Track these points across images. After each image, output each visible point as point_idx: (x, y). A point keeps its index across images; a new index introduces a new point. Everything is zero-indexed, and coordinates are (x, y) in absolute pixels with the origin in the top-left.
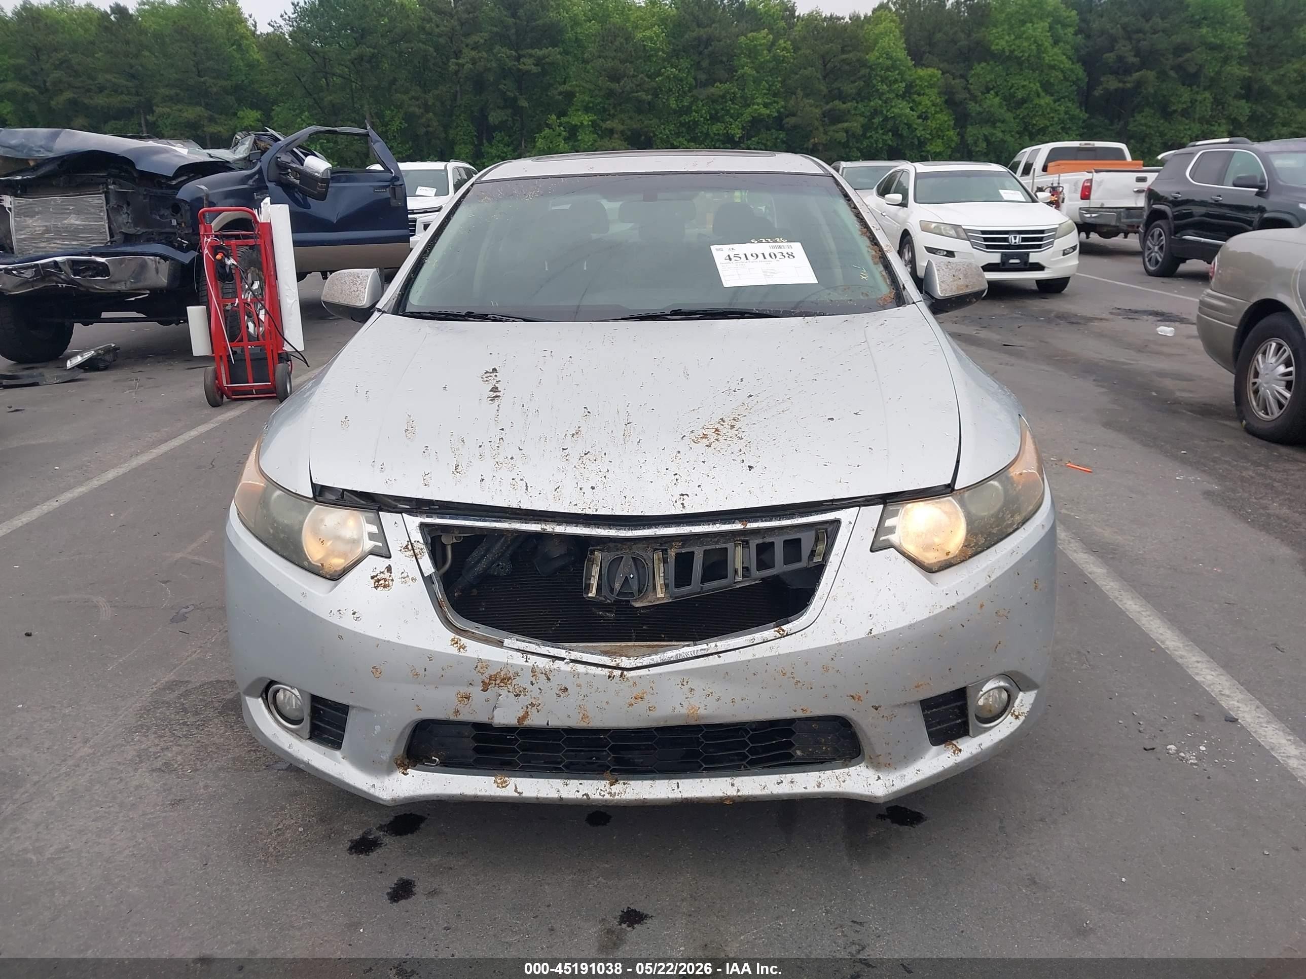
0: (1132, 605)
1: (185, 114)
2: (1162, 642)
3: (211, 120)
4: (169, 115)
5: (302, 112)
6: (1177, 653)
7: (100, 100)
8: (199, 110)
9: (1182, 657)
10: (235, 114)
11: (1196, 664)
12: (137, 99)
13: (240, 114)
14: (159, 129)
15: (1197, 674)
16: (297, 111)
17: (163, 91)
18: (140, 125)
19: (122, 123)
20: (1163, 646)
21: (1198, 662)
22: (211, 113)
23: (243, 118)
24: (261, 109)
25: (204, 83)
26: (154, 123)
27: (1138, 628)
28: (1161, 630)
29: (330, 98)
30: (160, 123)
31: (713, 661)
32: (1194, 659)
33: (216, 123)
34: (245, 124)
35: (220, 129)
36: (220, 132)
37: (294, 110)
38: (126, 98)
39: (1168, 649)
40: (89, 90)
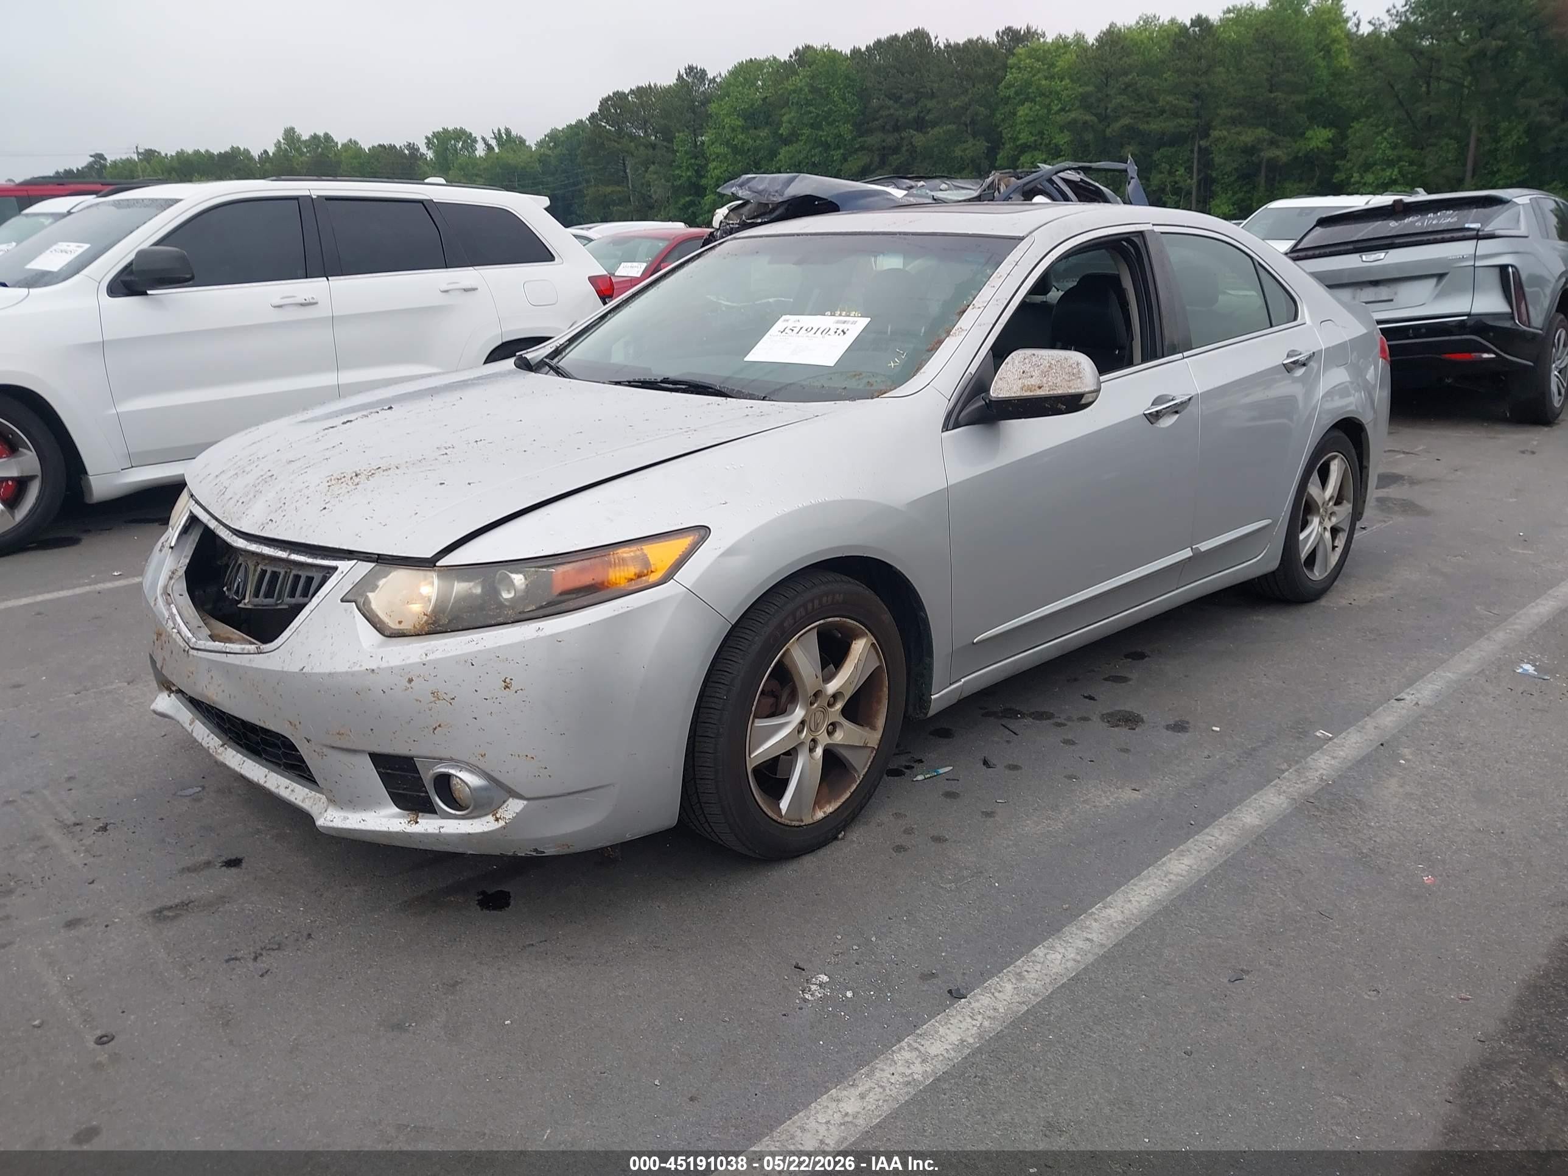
1: (1243, 138)
3: (1273, 143)
4: (1225, 138)
5: (1387, 127)
7: (1155, 126)
8: (1261, 132)
10: (1303, 134)
12: (1194, 121)
13: (1309, 133)
14: (1211, 156)
16: (1381, 128)
17: (1225, 112)
18: (1192, 151)
19: (1174, 150)
22: (1273, 134)
23: (1311, 138)
24: (1336, 127)
25: (1275, 99)
26: (1206, 149)
29: (1426, 109)
30: (1214, 148)
31: (231, 659)
33: (1278, 147)
34: (1311, 146)
35: (1278, 152)
36: (1278, 156)
37: (1377, 126)
38: (1182, 121)
40: (1148, 115)
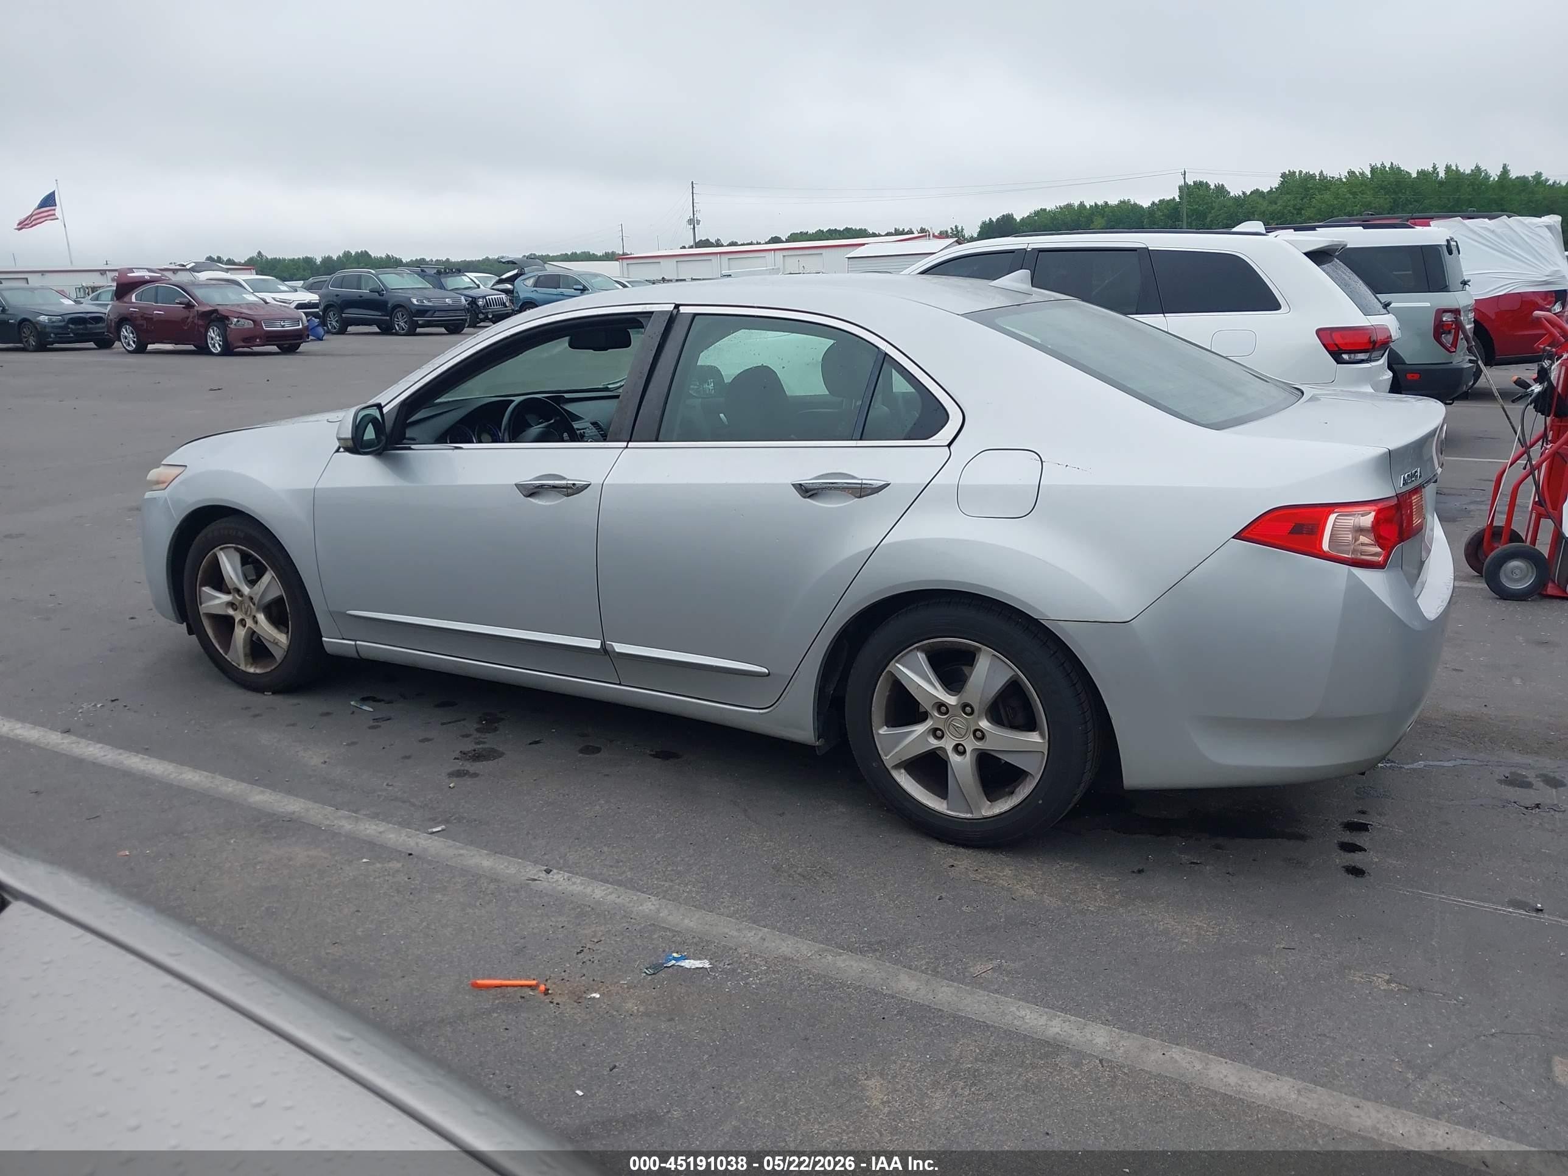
0: (191, 777)
2: (143, 758)
6: (126, 755)
9: (120, 754)
11: (105, 754)
15: (102, 748)
20: (141, 756)
21: (105, 756)
27: (171, 761)
28: (150, 767)
32: (109, 757)
39: (135, 756)
